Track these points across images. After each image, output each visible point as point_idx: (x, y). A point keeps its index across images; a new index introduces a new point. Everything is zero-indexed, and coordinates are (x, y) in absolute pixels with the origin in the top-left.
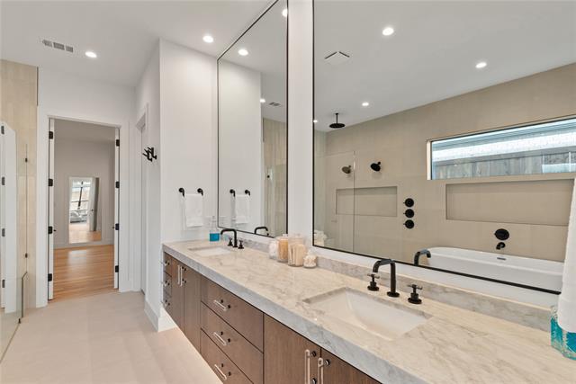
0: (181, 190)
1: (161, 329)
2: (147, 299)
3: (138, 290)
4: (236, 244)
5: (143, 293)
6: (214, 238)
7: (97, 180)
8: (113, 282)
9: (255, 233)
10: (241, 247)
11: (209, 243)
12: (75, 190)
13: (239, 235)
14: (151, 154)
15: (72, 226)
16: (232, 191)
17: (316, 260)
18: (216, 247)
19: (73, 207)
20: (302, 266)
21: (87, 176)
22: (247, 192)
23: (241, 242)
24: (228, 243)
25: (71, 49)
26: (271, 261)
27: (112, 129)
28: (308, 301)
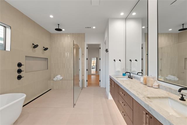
0: (114, 60)
1: (109, 99)
2: (106, 90)
3: (105, 87)
4: (130, 77)
5: (106, 88)
6: (124, 75)
7: (97, 58)
8: (99, 84)
9: (137, 74)
10: (132, 78)
11: (122, 76)
12: (93, 61)
13: (131, 74)
14: (107, 51)
15: (92, 70)
16: (130, 60)
17: (159, 86)
18: (124, 77)
19: (92, 65)
20: (152, 87)
21: (95, 57)
22: (136, 60)
23: (132, 77)
24: (128, 77)
25: (90, 28)
26: (141, 84)
27: (99, 45)
28: (148, 98)
